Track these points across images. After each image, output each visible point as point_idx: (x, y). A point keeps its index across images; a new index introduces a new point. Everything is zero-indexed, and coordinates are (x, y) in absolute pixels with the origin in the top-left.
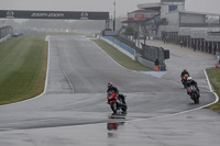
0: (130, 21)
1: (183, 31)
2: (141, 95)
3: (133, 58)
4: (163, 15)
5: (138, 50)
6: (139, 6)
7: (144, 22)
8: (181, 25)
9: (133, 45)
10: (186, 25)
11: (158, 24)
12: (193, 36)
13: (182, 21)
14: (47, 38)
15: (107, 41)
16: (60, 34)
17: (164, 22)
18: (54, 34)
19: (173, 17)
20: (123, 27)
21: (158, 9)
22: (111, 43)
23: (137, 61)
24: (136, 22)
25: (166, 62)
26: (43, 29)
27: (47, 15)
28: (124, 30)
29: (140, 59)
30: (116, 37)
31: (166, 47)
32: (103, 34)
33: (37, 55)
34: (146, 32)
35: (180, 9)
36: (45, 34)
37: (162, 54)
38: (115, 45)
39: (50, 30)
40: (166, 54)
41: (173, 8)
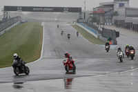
0: (94, 13)
1: (128, 20)
2: (101, 60)
3: (96, 36)
4: (115, 10)
6: (100, 4)
7: (103, 14)
8: (127, 16)
9: (96, 29)
10: (129, 16)
11: (112, 15)
12: (134, 23)
13: (127, 13)
14: (43, 24)
15: (80, 25)
16: (51, 21)
17: (116, 14)
18: (47, 21)
19: (122, 11)
20: (90, 17)
21: (112, 6)
22: (82, 27)
23: (99, 39)
24: (99, 14)
25: (117, 39)
26: (40, 18)
27: (42, 9)
28: (91, 19)
29: (101, 38)
30: (86, 23)
31: (117, 30)
32: (78, 21)
33: (36, 35)
34: (104, 20)
35: (126, 6)
36: (41, 21)
37: (114, 34)
38: (85, 29)
39: (45, 19)
40: (117, 34)
41: (121, 5)
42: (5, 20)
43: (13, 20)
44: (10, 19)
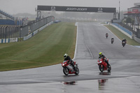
0: (129, 13)
2: (135, 61)
3: (131, 37)
5: (134, 32)
6: (135, 4)
7: (138, 14)
9: (131, 29)
14: (76, 24)
15: (114, 26)
16: (85, 21)
18: (81, 21)
20: (125, 18)
22: (117, 27)
23: (133, 39)
24: (133, 14)
26: (73, 18)
27: (76, 9)
28: (125, 20)
29: (135, 38)
30: (121, 24)
32: (112, 22)
33: (70, 35)
34: (139, 21)
36: (75, 21)
38: (119, 29)
39: (78, 19)
42: (38, 19)
43: (46, 20)
44: (44, 19)
